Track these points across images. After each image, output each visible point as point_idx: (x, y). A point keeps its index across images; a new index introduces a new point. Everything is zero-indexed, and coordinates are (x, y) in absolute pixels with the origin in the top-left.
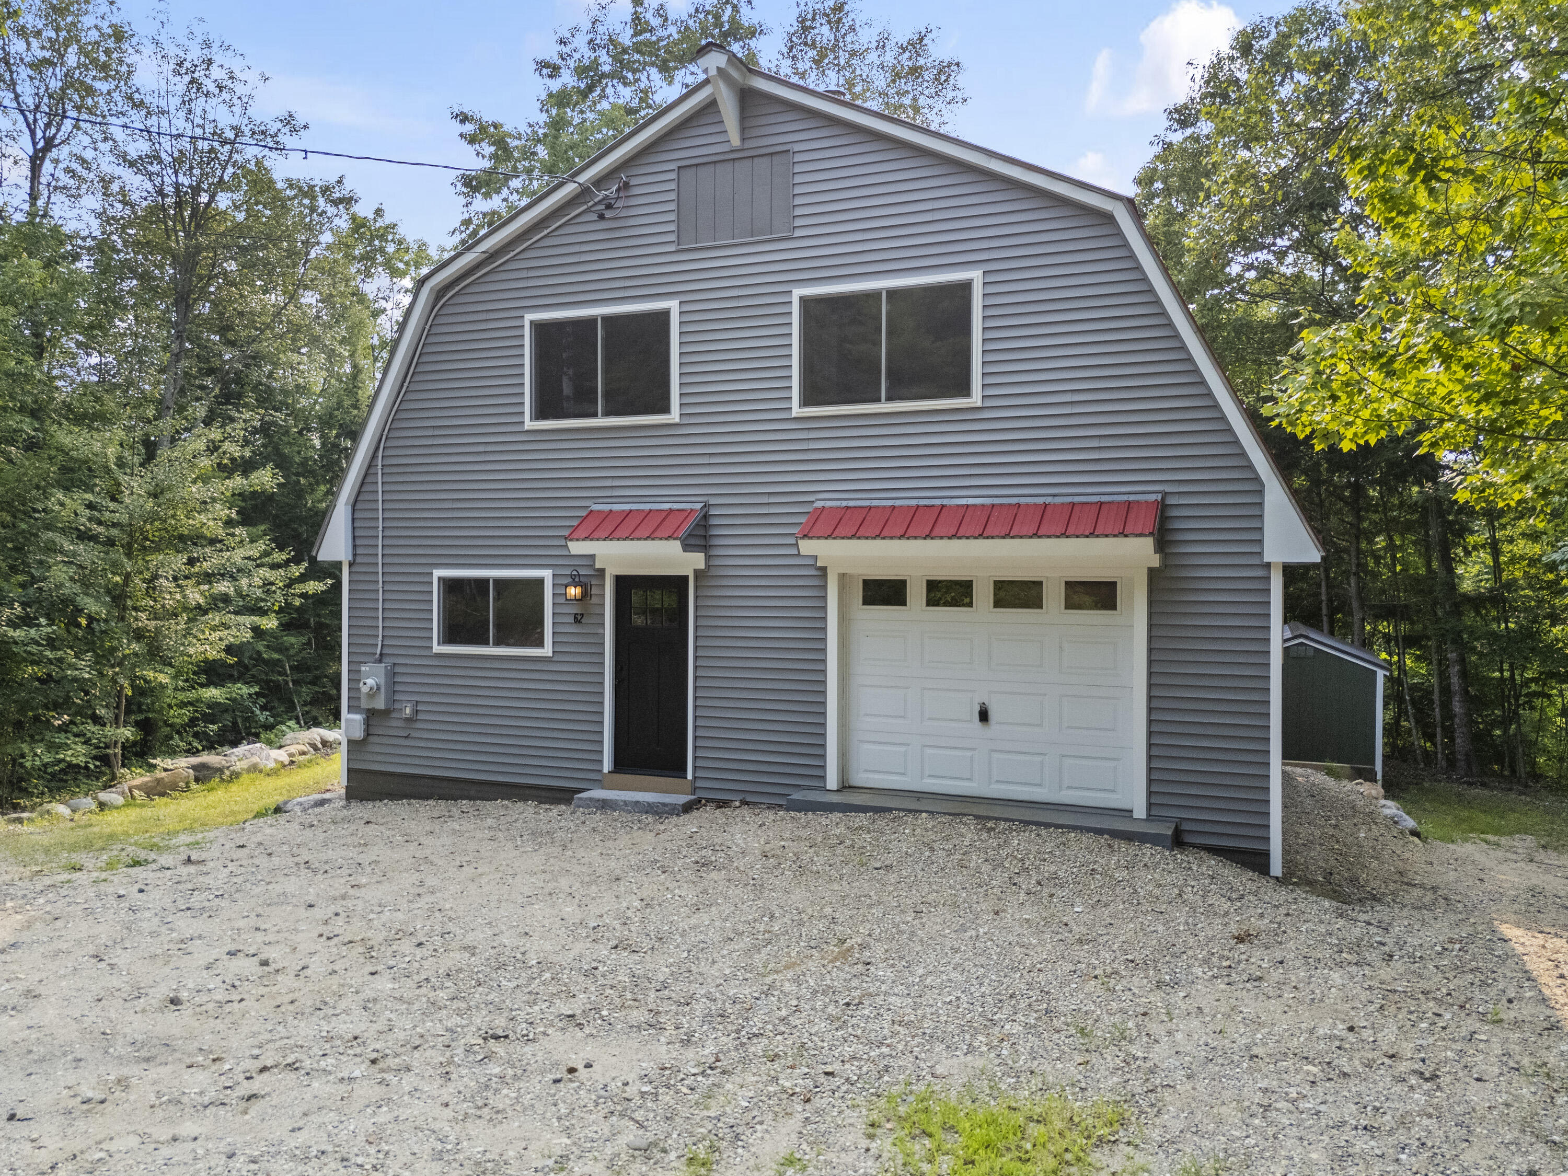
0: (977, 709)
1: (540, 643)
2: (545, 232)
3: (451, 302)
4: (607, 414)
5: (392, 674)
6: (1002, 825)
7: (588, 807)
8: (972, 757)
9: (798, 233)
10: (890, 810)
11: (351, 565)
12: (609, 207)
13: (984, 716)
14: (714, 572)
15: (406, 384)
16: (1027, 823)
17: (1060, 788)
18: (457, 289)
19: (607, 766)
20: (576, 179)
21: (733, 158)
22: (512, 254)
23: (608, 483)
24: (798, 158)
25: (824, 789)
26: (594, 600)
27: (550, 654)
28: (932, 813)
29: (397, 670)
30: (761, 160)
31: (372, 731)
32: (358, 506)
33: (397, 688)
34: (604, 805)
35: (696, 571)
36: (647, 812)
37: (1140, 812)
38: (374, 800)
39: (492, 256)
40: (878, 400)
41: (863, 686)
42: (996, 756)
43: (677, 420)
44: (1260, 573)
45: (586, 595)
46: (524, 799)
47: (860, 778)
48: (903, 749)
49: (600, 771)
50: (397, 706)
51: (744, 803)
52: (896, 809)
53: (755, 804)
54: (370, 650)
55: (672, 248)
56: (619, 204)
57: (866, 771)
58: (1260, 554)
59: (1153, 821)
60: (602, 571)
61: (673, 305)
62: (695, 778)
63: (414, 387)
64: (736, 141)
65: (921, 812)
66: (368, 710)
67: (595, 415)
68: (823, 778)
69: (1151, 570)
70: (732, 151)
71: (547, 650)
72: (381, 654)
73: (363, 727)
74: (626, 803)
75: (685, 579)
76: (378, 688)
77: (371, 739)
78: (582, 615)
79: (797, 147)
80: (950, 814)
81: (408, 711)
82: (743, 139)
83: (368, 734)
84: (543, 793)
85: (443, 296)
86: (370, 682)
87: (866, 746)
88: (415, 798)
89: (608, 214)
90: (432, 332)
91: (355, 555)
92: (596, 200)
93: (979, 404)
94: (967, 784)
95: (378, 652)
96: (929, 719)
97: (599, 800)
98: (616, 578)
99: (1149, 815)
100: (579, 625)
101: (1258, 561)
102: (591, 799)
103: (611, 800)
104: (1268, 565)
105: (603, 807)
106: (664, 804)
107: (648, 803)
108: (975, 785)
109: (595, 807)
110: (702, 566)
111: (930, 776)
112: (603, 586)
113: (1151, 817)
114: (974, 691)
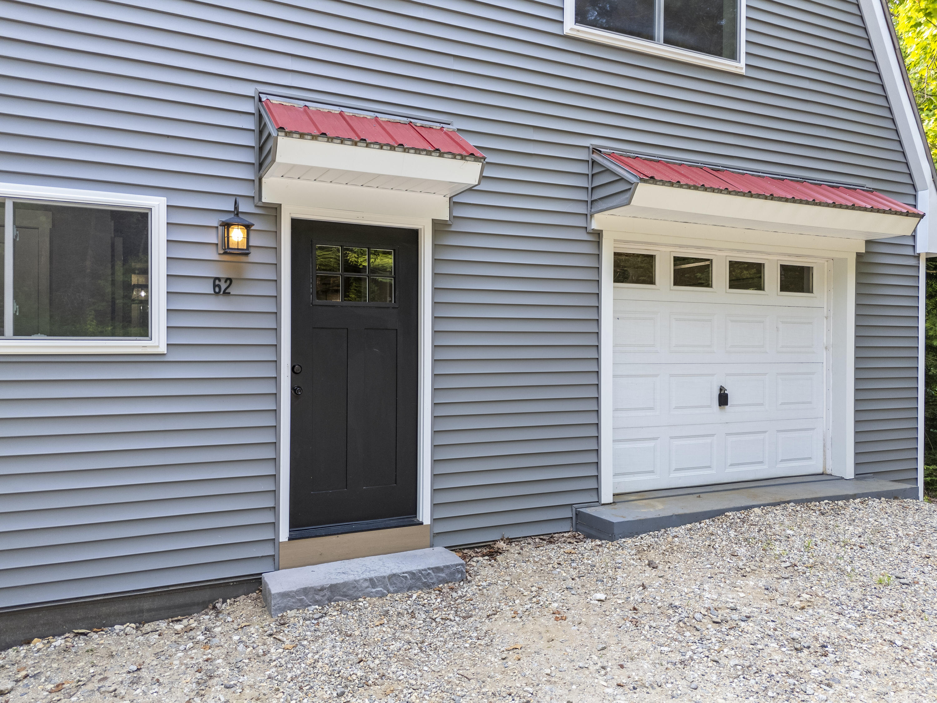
0: (716, 393)
7: (304, 606)
8: (711, 443)
13: (723, 399)
19: (284, 534)
25: (598, 502)
26: (255, 256)
27: (163, 349)
34: (333, 595)
35: (435, 223)
37: (850, 473)
42: (731, 439)
44: (914, 262)
46: (101, 624)
48: (652, 444)
49: (273, 541)
51: (508, 541)
53: (519, 540)
58: (915, 247)
59: (859, 479)
60: (273, 209)
62: (434, 520)
68: (597, 490)
69: (859, 255)
71: (158, 342)
74: (372, 582)
78: (229, 281)
93: (744, 72)
96: (677, 408)
97: (322, 589)
98: (296, 224)
99: (856, 475)
100: (221, 298)
101: (910, 252)
102: (305, 591)
103: (345, 584)
104: (918, 257)
105: (330, 600)
106: (437, 569)
107: (412, 573)
108: (713, 472)
109: (316, 602)
110: (445, 216)
111: (677, 470)
112: (277, 234)
113: (859, 476)
114: (713, 375)
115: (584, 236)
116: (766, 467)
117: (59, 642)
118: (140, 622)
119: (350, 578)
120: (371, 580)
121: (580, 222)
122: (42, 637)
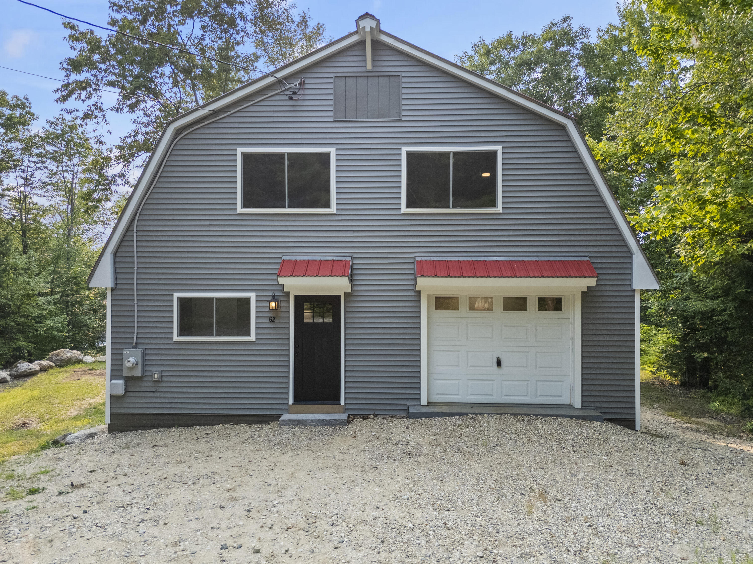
0: (496, 360)
1: (248, 334)
2: (252, 103)
3: (186, 137)
4: (290, 207)
5: (144, 355)
6: (526, 418)
7: (289, 425)
8: (493, 384)
9: (404, 119)
10: (467, 414)
11: (113, 290)
12: (294, 93)
13: (499, 364)
14: (355, 294)
15: (154, 183)
16: (537, 415)
17: (536, 396)
18: (191, 130)
19: (291, 402)
20: (275, 75)
21: (368, 75)
22: (229, 113)
23: (292, 245)
24: (404, 80)
25: (420, 405)
26: (283, 309)
27: (254, 340)
28: (489, 414)
29: (147, 352)
30: (383, 78)
31: (130, 389)
32: (118, 254)
33: (147, 363)
34: (299, 423)
35: (346, 293)
36: (325, 425)
37: (578, 404)
38: (131, 431)
39: (215, 113)
40: (448, 207)
41: (438, 351)
42: (505, 383)
43: (335, 212)
44: (630, 294)
45: (278, 307)
46: (238, 423)
47: (436, 398)
48: (457, 382)
49: (288, 404)
50: (148, 373)
51: (375, 415)
52: (470, 414)
53: (381, 415)
54: (129, 341)
55: (331, 119)
56: (301, 92)
57: (437, 394)
58: (631, 285)
59: (585, 409)
60: (288, 294)
61: (332, 150)
62: (345, 404)
63: (159, 185)
64: (369, 66)
65: (483, 414)
66: (126, 377)
67: (284, 207)
68: (419, 399)
69: (583, 293)
70: (367, 72)
71: (253, 338)
72: (136, 343)
73: (124, 388)
74: (312, 421)
75: (338, 298)
76: (137, 364)
77: (128, 394)
78: (274, 318)
79: (403, 74)
80: (498, 414)
81: (156, 376)
82: (373, 66)
83: (126, 391)
84: (250, 419)
85: (180, 133)
86: (132, 360)
87: (438, 382)
88: (161, 427)
89: (294, 97)
90: (172, 154)
91: (116, 284)
92: (286, 88)
93: (501, 211)
94: (490, 397)
95: (135, 342)
96: (471, 366)
97: (295, 421)
98: (296, 297)
99: (582, 406)
100: (272, 323)
101: (629, 288)
102: (290, 420)
103: (303, 420)
104: (634, 290)
105: (298, 425)
106: (336, 420)
107: (326, 420)
108: (494, 398)
109: (293, 425)
110: (350, 290)
111: (471, 395)
112: (289, 301)
113: (583, 407)
114: (494, 352)
115: (413, 293)
116: (528, 398)
117: (226, 426)
118: (248, 424)
119: (304, 418)
120: (312, 420)
121: (412, 288)
122: (222, 424)
